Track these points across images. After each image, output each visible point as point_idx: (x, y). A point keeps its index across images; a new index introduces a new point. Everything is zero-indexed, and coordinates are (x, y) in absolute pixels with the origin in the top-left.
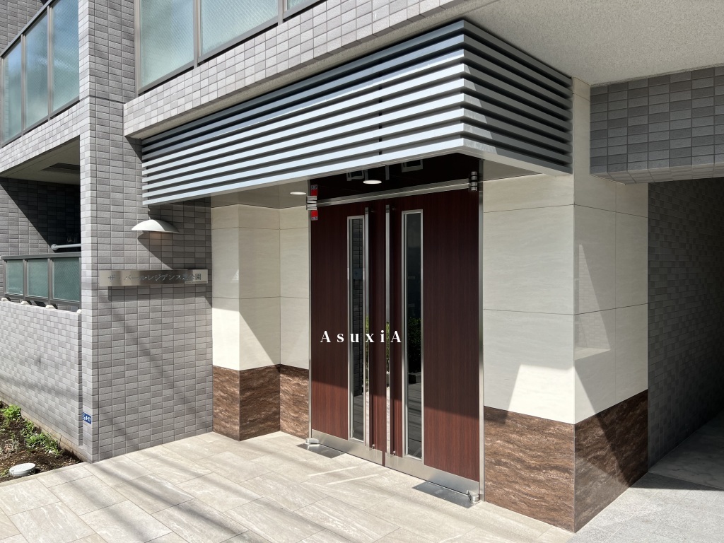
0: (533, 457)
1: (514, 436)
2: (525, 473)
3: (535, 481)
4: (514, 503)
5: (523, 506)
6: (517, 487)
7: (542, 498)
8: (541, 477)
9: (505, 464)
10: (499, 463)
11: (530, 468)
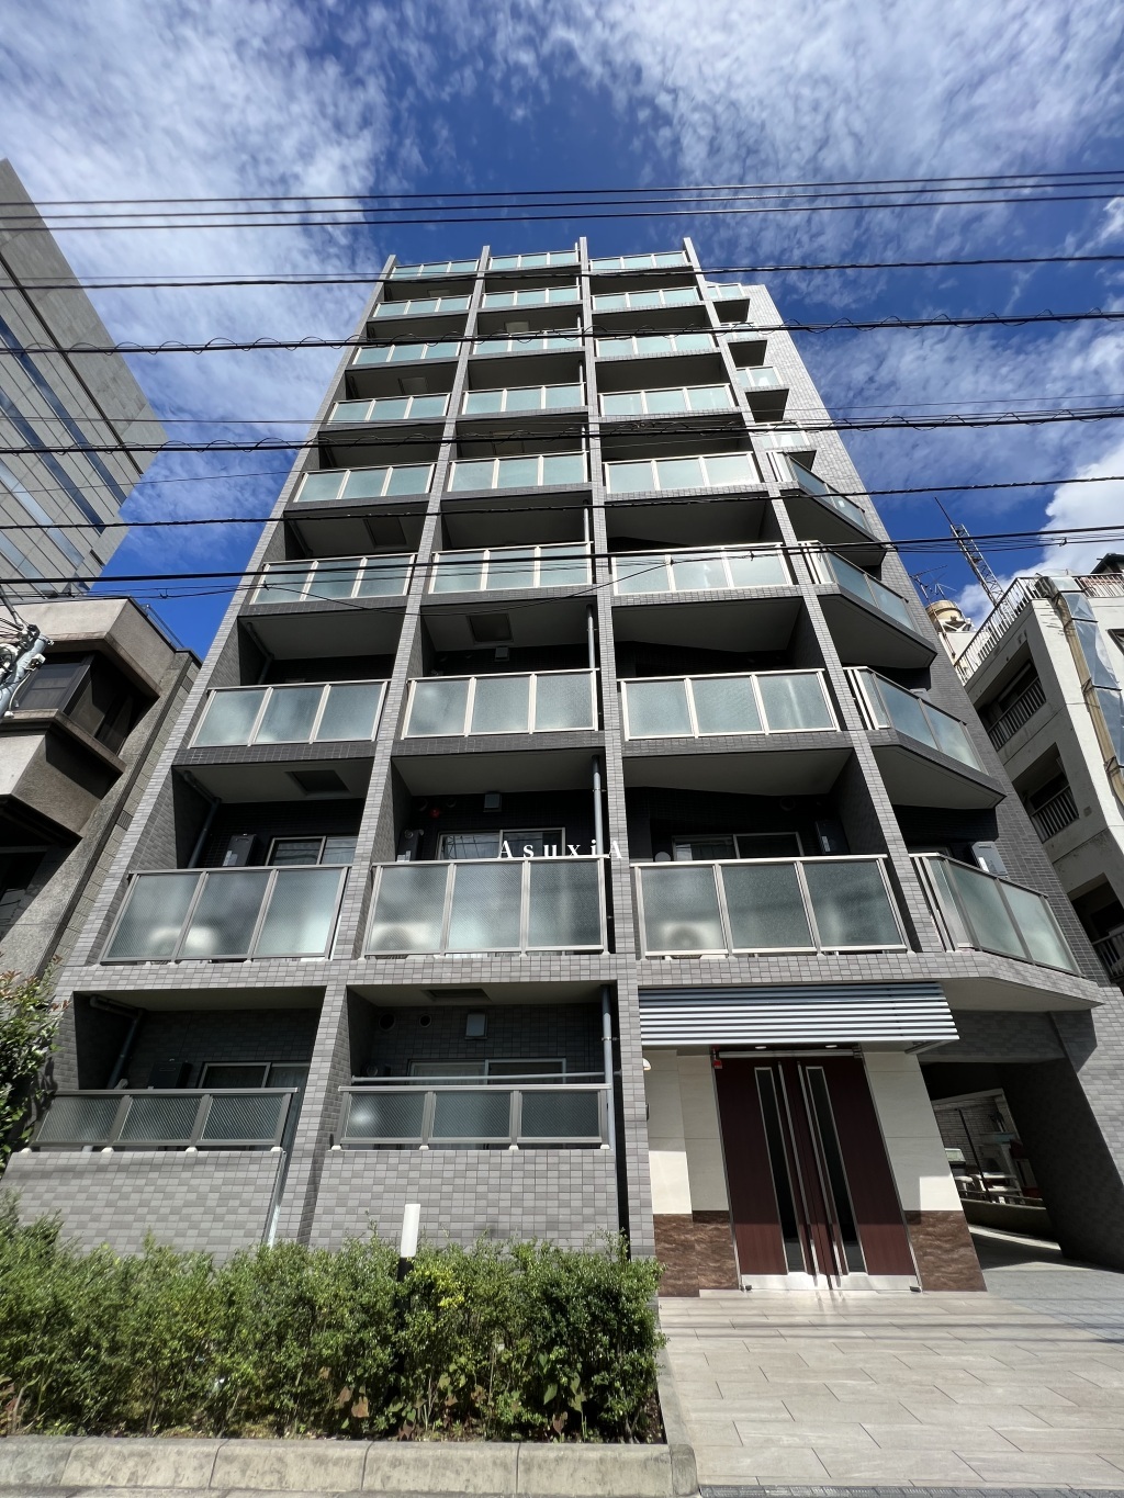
0: (946, 1242)
1: (930, 1229)
2: (945, 1257)
3: (954, 1260)
4: (945, 1284)
5: (951, 1283)
6: (943, 1269)
7: (961, 1273)
8: (956, 1256)
9: (930, 1254)
10: (926, 1254)
11: (947, 1251)
